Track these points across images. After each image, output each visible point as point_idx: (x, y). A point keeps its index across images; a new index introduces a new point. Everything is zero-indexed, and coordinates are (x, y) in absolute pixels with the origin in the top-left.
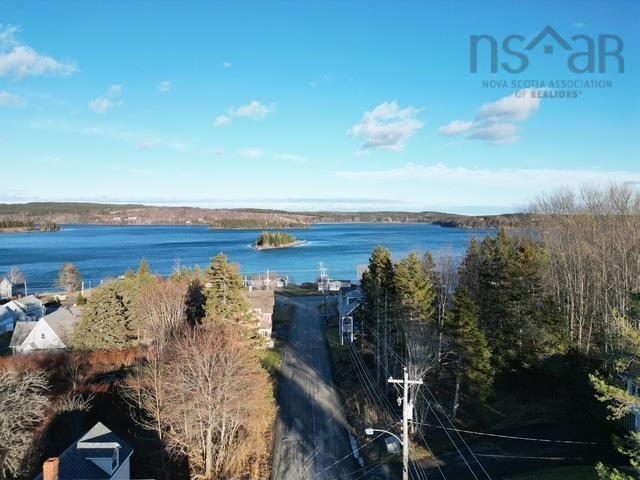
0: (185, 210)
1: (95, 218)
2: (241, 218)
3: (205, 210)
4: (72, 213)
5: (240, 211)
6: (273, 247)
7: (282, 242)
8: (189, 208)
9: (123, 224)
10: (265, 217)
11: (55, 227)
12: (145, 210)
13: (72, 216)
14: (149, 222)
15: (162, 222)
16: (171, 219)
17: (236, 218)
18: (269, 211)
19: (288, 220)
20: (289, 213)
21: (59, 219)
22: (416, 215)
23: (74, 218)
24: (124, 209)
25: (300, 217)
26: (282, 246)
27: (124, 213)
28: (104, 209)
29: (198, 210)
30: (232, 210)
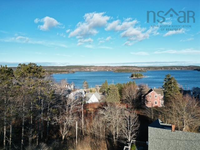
0: (106, 67)
1: (83, 70)
2: (123, 69)
3: (112, 67)
4: (77, 68)
5: (122, 67)
6: (136, 78)
7: (139, 76)
8: (107, 66)
9: (90, 71)
10: (130, 68)
11: (74, 72)
12: (96, 67)
13: (77, 69)
14: (97, 70)
15: (100, 70)
16: (102, 69)
17: (121, 69)
18: (132, 67)
19: (138, 69)
20: (138, 67)
21: (74, 70)
22: (186, 67)
23: (78, 70)
24: (90, 67)
25: (142, 68)
26: (139, 77)
27: (90, 68)
28: (85, 67)
29: (110, 67)
30: (120, 67)
